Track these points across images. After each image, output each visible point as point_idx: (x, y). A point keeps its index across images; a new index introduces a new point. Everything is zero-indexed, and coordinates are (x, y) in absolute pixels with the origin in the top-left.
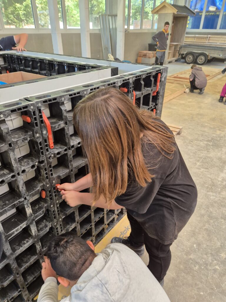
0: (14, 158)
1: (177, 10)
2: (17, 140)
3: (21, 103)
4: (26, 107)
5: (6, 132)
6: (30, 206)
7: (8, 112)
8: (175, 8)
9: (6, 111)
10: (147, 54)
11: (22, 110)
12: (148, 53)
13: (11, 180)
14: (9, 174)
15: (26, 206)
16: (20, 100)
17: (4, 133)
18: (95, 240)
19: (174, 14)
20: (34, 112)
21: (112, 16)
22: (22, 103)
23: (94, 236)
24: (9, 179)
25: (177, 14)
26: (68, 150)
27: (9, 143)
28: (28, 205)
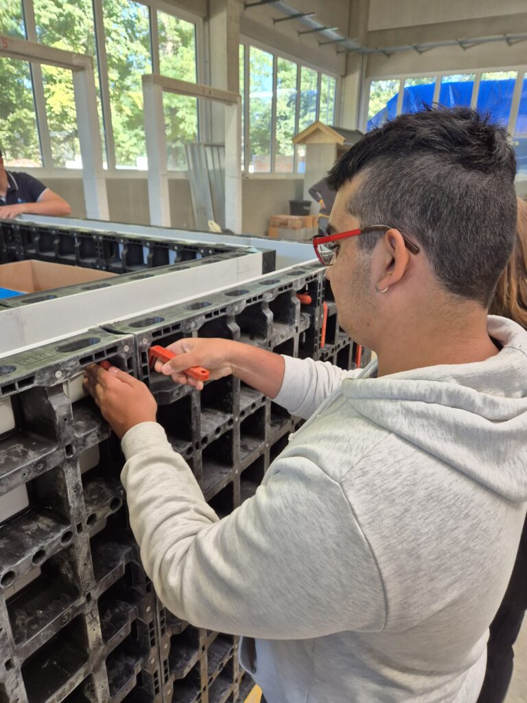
0: (74, 485)
1: (343, 138)
2: (85, 434)
3: (98, 341)
4: (113, 349)
5: (64, 416)
6: (98, 618)
7: (74, 363)
8: (339, 133)
9: (69, 361)
10: (290, 222)
11: (104, 356)
12: (292, 220)
13: (61, 547)
14: (56, 529)
15: (87, 620)
16: (91, 331)
17: (58, 418)
18: (238, 693)
19: (338, 145)
20: (130, 361)
21: (212, 146)
22: (102, 341)
23: (236, 681)
24: (55, 544)
25: (345, 145)
26: (195, 449)
27: (67, 444)
28: (92, 616)
